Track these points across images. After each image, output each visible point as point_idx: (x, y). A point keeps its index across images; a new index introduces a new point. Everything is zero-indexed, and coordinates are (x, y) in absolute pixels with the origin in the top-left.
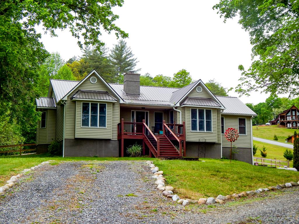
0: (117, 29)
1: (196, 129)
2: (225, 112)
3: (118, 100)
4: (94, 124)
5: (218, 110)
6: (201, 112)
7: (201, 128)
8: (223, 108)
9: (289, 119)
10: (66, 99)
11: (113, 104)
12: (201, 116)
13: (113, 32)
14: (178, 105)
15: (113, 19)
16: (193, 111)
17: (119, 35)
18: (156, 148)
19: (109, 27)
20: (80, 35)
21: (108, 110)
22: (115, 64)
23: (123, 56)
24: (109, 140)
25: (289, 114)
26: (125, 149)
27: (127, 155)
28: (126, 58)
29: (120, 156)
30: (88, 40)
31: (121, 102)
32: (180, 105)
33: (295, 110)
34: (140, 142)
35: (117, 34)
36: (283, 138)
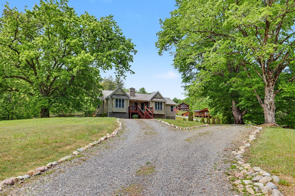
0: (131, 70)
1: (157, 109)
2: (167, 103)
3: (129, 98)
4: (120, 107)
5: (164, 103)
6: (159, 103)
7: (159, 109)
8: (166, 102)
9: (182, 107)
10: (109, 97)
11: (127, 99)
12: (159, 105)
13: (129, 71)
14: (150, 100)
15: (129, 67)
16: (156, 103)
17: (132, 73)
18: (144, 116)
19: (127, 70)
20: (116, 73)
21: (125, 102)
22: (116, 84)
23: (119, 81)
24: (125, 113)
25: (182, 105)
26: (132, 116)
27: (132, 118)
28: (120, 82)
29: (129, 118)
30: (119, 75)
31: (130, 99)
32: (151, 100)
33: (184, 104)
34: (137, 114)
35: (131, 73)
36: (180, 114)
